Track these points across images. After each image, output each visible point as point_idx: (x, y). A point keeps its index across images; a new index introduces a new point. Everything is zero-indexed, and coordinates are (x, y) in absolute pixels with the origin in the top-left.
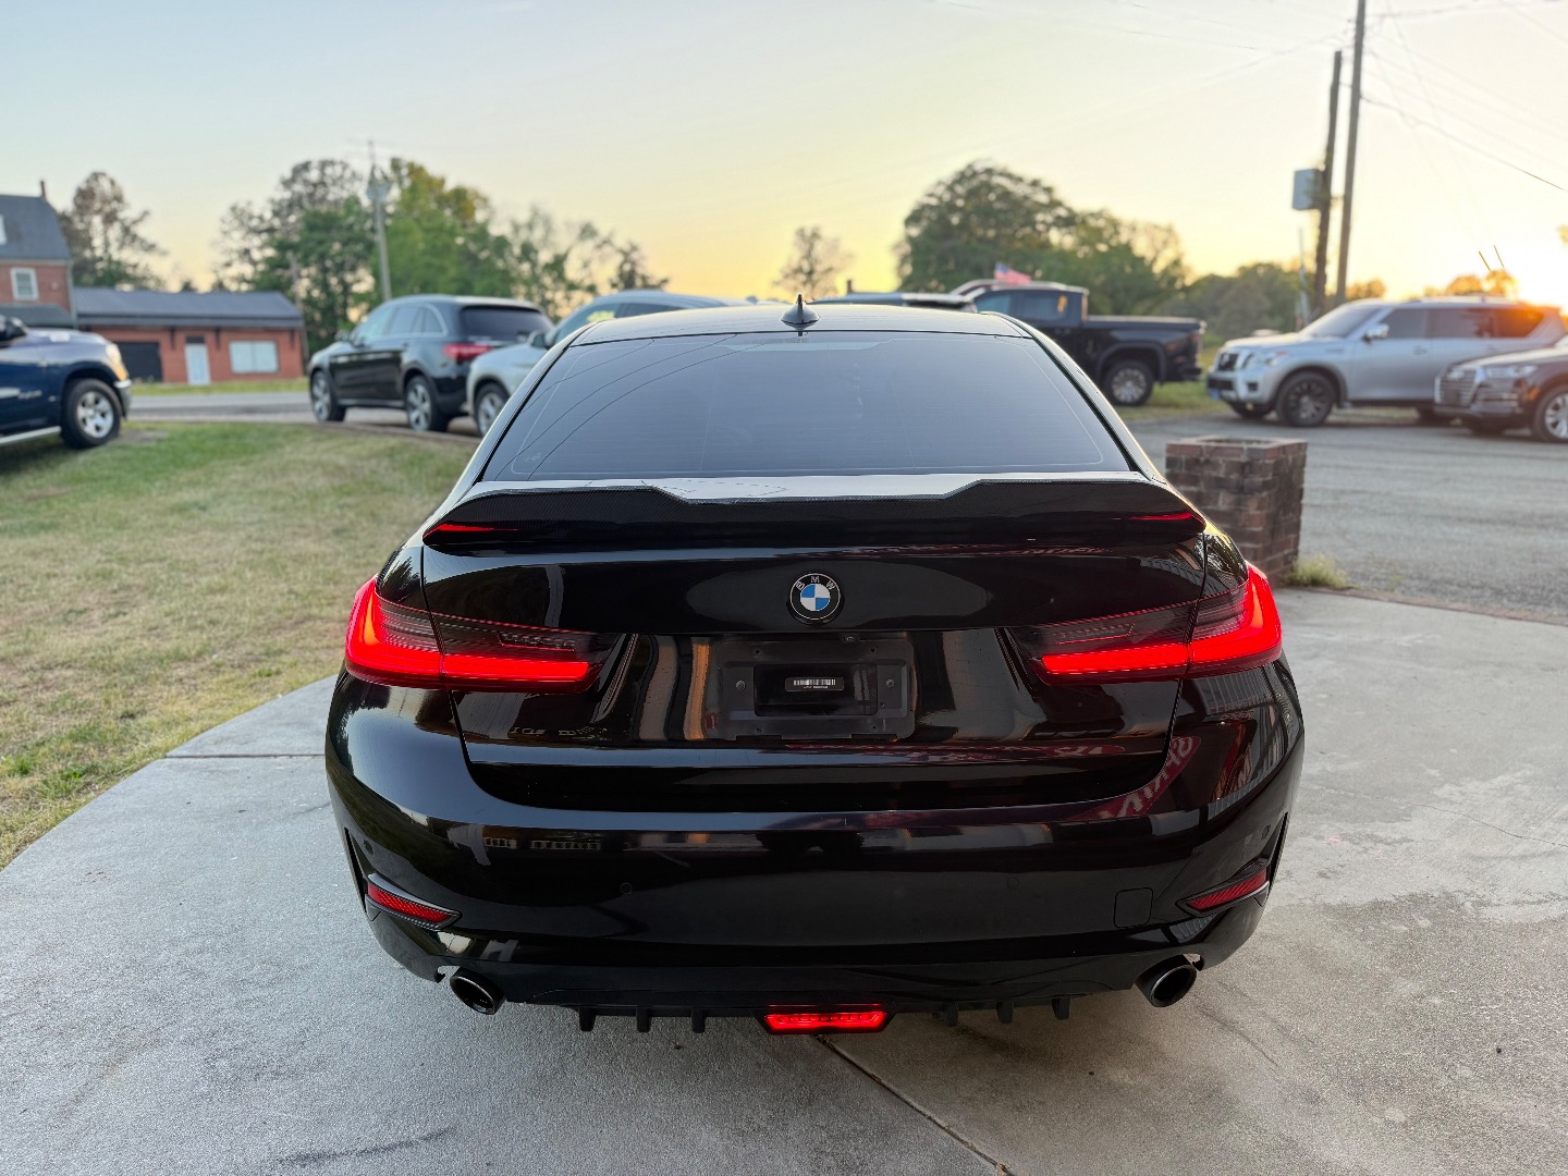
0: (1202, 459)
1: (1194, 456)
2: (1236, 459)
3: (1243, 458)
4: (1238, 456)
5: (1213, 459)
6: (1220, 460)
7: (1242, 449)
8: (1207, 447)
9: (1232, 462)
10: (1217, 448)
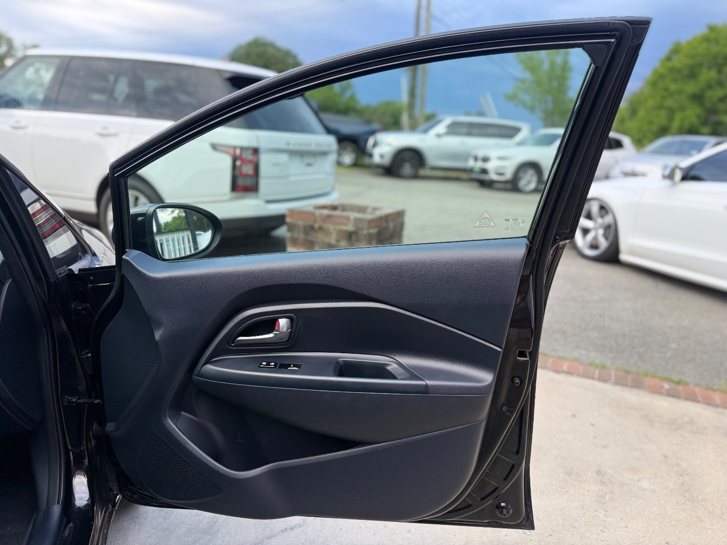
0: (317, 226)
1: (310, 223)
2: (344, 228)
3: (350, 227)
4: (346, 224)
5: (325, 226)
6: (331, 227)
7: (348, 218)
8: (321, 215)
9: (341, 231)
10: (329, 216)
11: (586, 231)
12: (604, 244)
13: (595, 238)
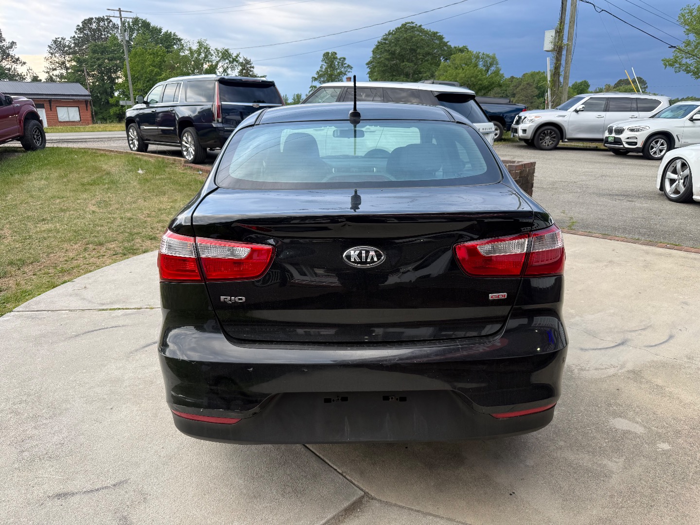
11: (672, 181)
12: (682, 189)
13: (678, 185)
